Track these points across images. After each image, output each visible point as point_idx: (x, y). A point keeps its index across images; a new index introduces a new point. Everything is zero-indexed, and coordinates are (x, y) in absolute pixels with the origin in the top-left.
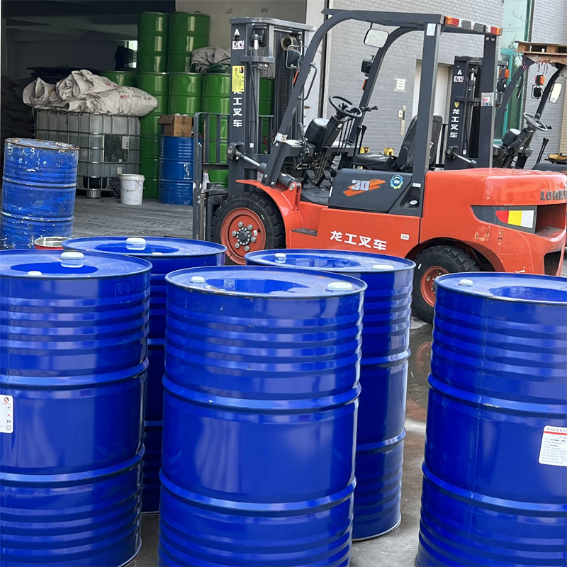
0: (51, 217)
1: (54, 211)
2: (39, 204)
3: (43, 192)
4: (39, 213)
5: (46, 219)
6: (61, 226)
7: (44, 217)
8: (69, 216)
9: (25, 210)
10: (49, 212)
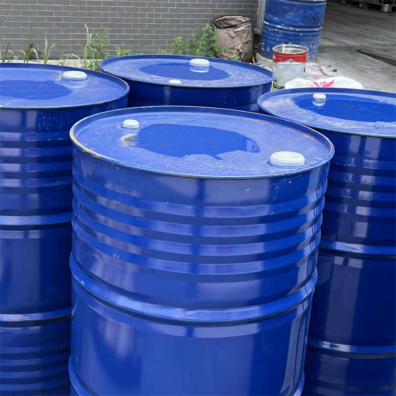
0: (299, 27)
1: (303, 22)
2: (290, 16)
3: (295, 5)
4: (290, 23)
5: (295, 29)
6: (308, 36)
7: (294, 27)
8: (316, 27)
9: (279, 20)
10: (298, 23)
